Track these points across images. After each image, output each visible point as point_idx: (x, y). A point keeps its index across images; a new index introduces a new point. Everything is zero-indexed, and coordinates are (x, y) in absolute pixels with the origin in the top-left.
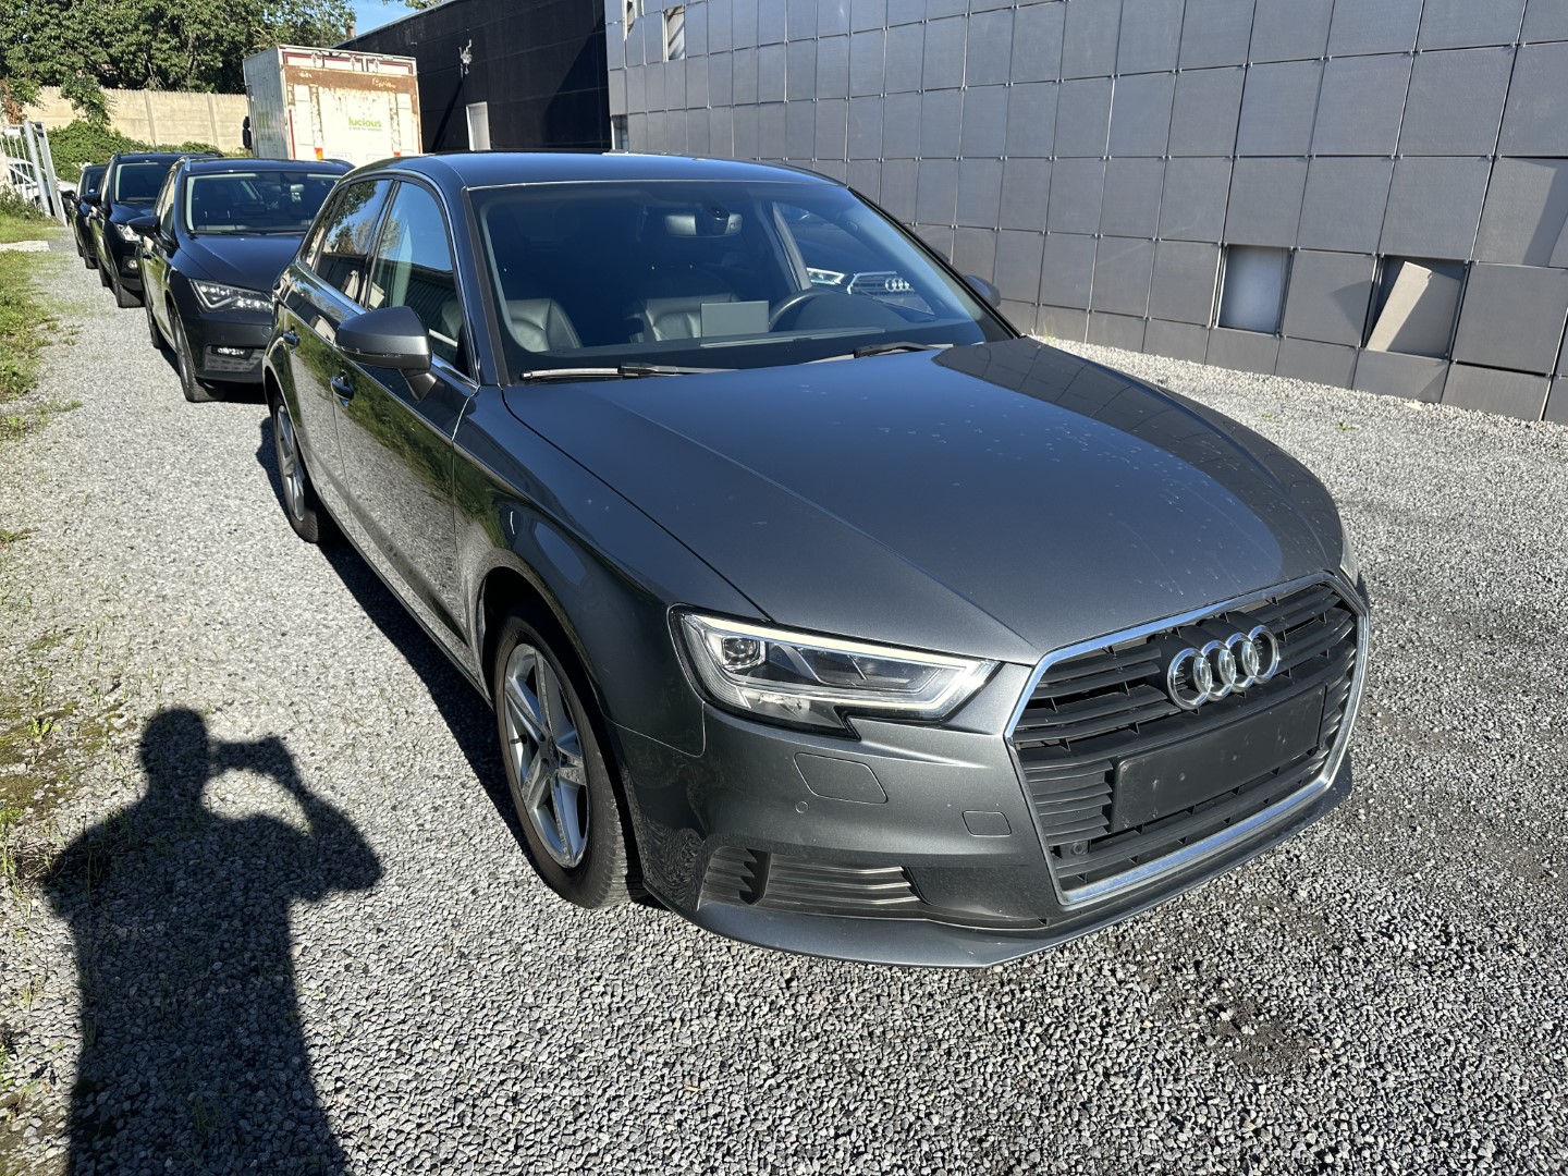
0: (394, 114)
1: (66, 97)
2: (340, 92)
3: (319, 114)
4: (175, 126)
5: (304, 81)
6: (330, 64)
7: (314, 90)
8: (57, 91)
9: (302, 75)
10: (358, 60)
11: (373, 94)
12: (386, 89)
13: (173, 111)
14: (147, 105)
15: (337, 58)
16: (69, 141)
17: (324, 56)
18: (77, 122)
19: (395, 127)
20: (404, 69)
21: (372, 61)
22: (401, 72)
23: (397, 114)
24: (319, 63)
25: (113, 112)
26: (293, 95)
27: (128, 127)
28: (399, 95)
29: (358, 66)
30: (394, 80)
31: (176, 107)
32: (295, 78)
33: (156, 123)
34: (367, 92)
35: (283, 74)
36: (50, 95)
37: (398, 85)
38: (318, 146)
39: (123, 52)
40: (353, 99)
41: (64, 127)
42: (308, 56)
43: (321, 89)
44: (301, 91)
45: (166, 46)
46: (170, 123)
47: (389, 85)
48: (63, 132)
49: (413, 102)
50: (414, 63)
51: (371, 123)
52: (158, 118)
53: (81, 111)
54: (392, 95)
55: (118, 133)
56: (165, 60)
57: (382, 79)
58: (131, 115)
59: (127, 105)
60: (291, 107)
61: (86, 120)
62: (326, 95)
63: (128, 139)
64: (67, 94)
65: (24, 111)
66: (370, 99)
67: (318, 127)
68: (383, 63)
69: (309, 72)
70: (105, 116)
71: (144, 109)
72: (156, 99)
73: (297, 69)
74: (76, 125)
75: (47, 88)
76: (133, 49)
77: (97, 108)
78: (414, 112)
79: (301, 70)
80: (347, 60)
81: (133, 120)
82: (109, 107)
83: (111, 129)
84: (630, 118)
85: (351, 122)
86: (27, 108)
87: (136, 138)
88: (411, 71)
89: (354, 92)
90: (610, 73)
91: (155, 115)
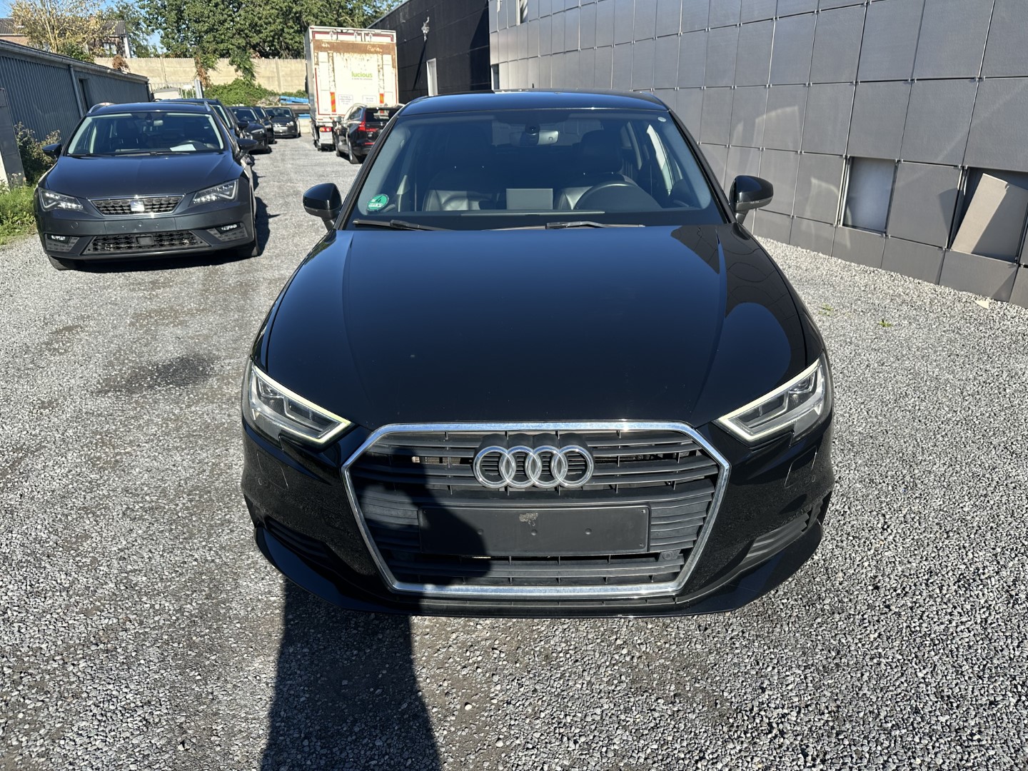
0: (380, 69)
1: (232, 65)
2: (347, 55)
3: (333, 70)
4: (292, 81)
5: (324, 49)
6: (342, 38)
7: (331, 55)
8: (226, 61)
9: (323, 45)
10: (359, 34)
11: (368, 56)
12: (376, 52)
13: (291, 71)
14: (277, 68)
15: (346, 33)
16: (232, 92)
17: (338, 32)
18: (237, 79)
19: (381, 77)
20: (388, 38)
21: (367, 34)
22: (386, 40)
23: (382, 68)
24: (335, 36)
25: (258, 73)
26: (318, 58)
27: (266, 82)
28: (384, 56)
29: (359, 38)
30: (381, 46)
31: (293, 68)
32: (319, 47)
33: (282, 79)
34: (364, 55)
35: (312, 45)
36: (223, 64)
37: (384, 49)
38: (332, 91)
39: (267, 36)
40: (354, 58)
41: (230, 83)
42: (328, 33)
43: (335, 54)
44: (323, 56)
45: (292, 30)
46: (289, 78)
47: (378, 49)
48: (229, 86)
49: (393, 60)
50: (395, 34)
51: (366, 75)
52: (283, 76)
53: (240, 73)
54: (380, 56)
55: (260, 86)
56: (292, 39)
57: (374, 46)
58: (268, 74)
59: (266, 68)
60: (317, 66)
61: (242, 78)
62: (337, 57)
63: (266, 90)
64: (232, 63)
65: (209, 74)
66: (366, 59)
67: (332, 79)
68: (374, 35)
69: (328, 43)
70: (253, 75)
71: (275, 70)
72: (282, 63)
73: (321, 41)
74: (236, 82)
75: (221, 59)
76: (272, 34)
77: (249, 71)
78: (394, 67)
79: (323, 42)
80: (352, 34)
81: (269, 78)
82: (256, 70)
83: (256, 83)
84: (500, 65)
85: (353, 75)
86: (210, 72)
87: (269, 89)
88: (392, 40)
89: (355, 55)
90: (490, 35)
91: (281, 74)
